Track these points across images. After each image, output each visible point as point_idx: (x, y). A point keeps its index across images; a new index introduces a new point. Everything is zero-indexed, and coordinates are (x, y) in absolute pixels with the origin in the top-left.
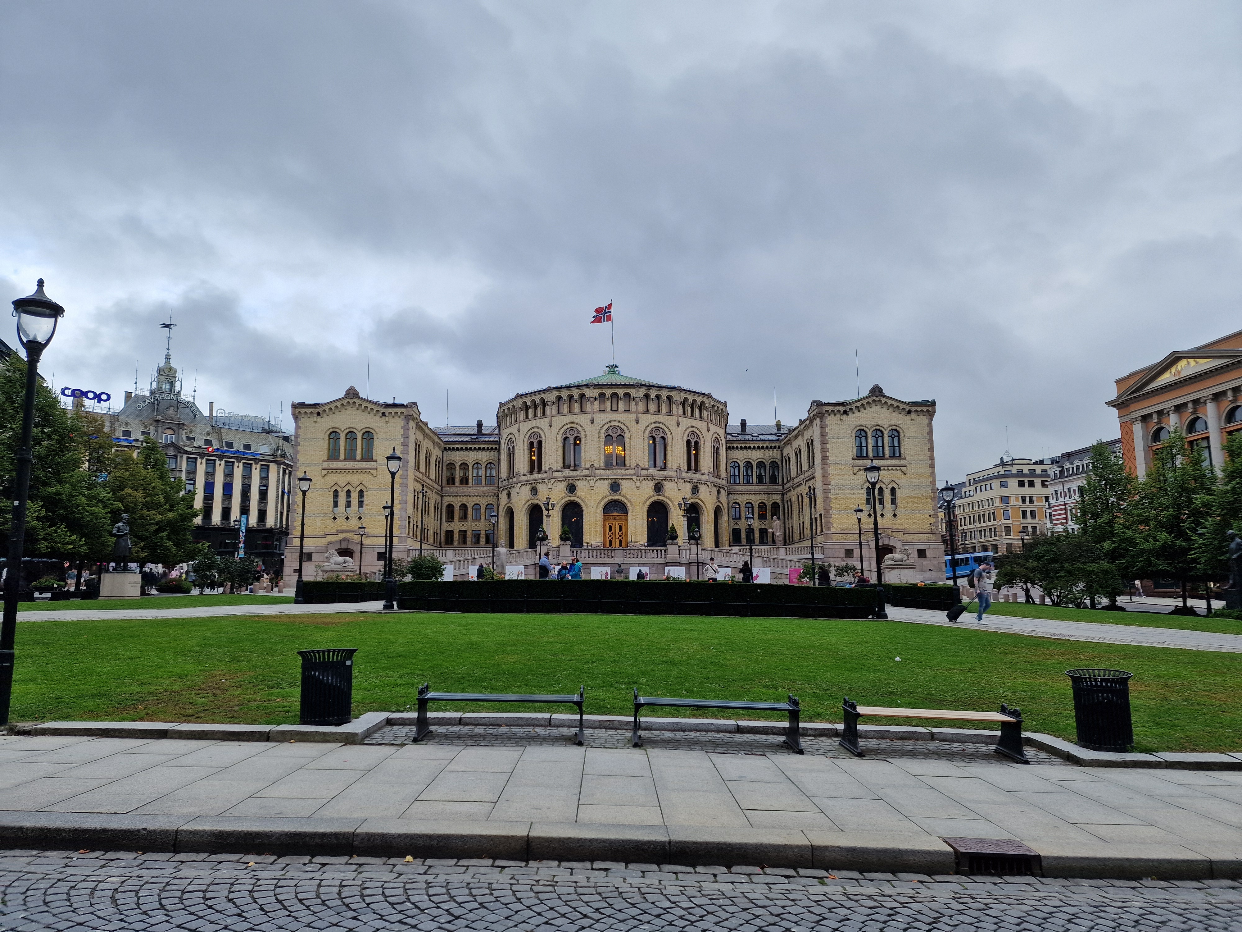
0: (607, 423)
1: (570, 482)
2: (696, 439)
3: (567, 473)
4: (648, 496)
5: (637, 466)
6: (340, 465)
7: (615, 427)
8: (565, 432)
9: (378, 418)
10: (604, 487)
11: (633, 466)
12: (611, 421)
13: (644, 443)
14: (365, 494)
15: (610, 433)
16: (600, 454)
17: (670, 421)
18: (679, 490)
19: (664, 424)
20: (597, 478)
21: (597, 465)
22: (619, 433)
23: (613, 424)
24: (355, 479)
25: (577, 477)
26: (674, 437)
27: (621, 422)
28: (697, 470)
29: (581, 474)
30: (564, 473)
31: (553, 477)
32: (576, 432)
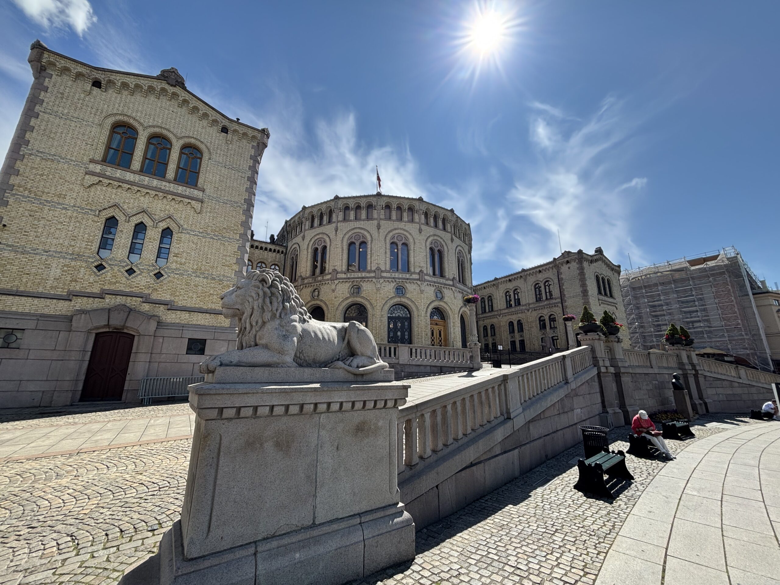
0: (431, 236)
1: (399, 284)
3: (396, 275)
4: (460, 306)
6: (131, 176)
7: (437, 241)
8: (394, 237)
9: (213, 131)
10: (431, 292)
12: (434, 236)
15: (433, 246)
20: (425, 283)
21: (425, 271)
24: (158, 208)
25: (407, 279)
29: (411, 277)
30: (393, 274)
31: (382, 277)
32: (404, 239)
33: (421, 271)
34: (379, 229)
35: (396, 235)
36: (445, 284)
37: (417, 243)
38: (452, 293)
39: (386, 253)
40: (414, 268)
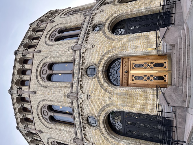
5: (73, 48)
7: (42, 72)
8: (45, 119)
12: (37, 75)
15: (45, 76)
17: (49, 27)
20: (79, 91)
21: (68, 91)
22: (46, 68)
25: (79, 113)
26: (61, 22)
29: (76, 108)
32: (44, 109)
33: (68, 96)
34: (42, 132)
35: (44, 116)
36: (80, 63)
37: (45, 98)
38: (88, 51)
39: (59, 130)
40: (67, 103)
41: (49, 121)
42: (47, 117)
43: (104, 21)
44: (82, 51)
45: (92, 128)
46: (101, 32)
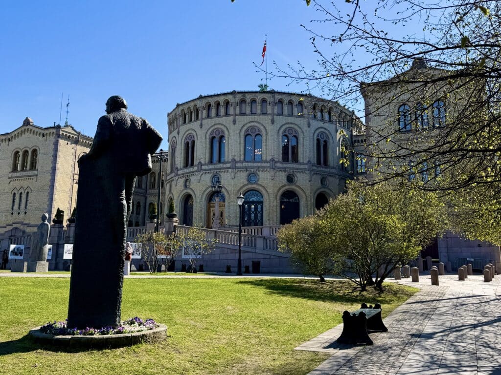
0: (212, 127)
1: (187, 178)
2: (294, 134)
3: (186, 170)
4: (241, 185)
5: (234, 160)
6: (18, 174)
7: (217, 129)
8: (186, 138)
9: (41, 138)
10: (207, 179)
11: (230, 160)
12: (215, 125)
13: (240, 140)
14: (30, 194)
15: (214, 135)
16: (206, 152)
17: (265, 120)
18: (273, 178)
19: (259, 123)
20: (202, 172)
21: (203, 162)
22: (221, 134)
23: (216, 127)
24: (25, 183)
25: (190, 173)
26: (269, 133)
27: (222, 124)
28: (295, 159)
30: (184, 170)
31: (177, 175)
32: (192, 137)
33: (200, 162)
35: (188, 136)
36: (221, 169)
37: (198, 138)
39: (181, 153)
41: (186, 141)
42: (188, 140)
43: (259, 183)
44: (229, 170)
45: (184, 184)
46: (246, 183)
